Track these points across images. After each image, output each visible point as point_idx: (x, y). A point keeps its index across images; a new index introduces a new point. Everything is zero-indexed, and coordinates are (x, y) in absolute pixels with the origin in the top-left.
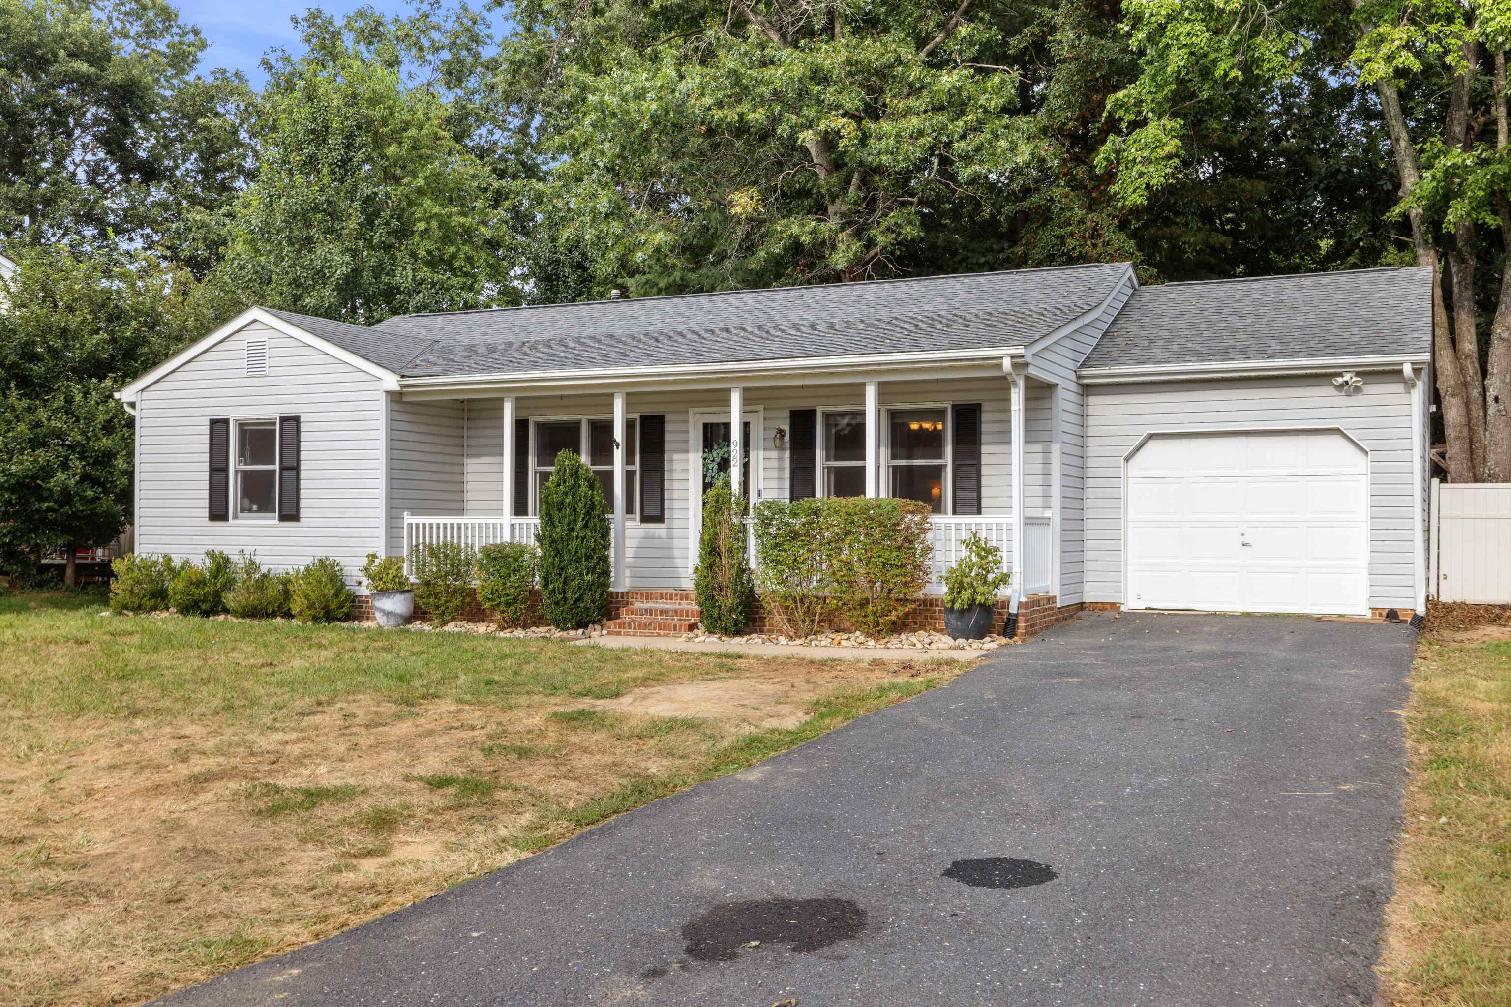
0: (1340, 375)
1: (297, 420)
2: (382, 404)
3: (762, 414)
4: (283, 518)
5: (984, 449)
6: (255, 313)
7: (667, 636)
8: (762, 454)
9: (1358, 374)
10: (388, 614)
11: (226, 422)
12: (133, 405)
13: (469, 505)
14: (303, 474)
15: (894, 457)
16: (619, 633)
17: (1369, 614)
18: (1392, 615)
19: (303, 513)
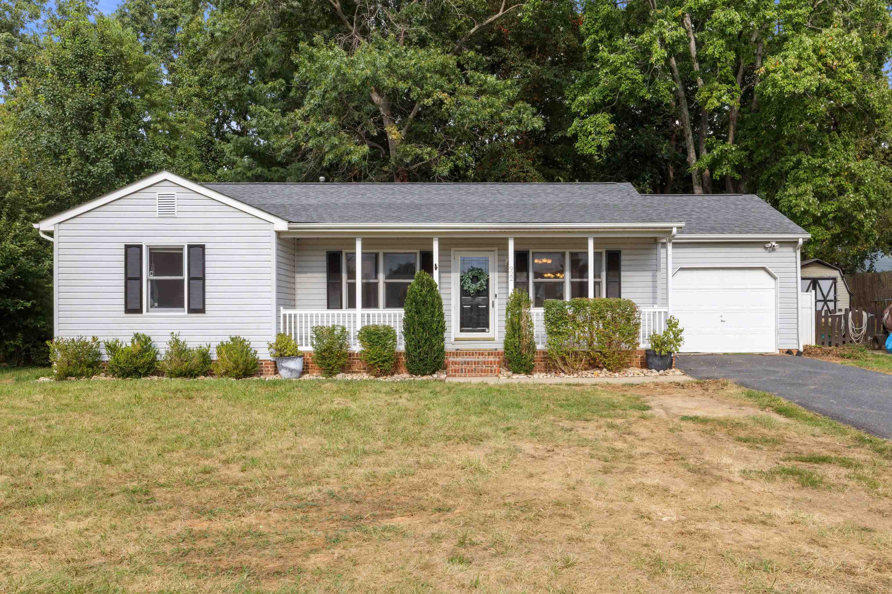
0: (769, 242)
1: (202, 247)
2: (273, 239)
3: (496, 252)
4: (191, 311)
5: (623, 274)
6: (165, 175)
7: (487, 376)
8: (497, 274)
9: (777, 242)
10: (291, 370)
11: (140, 247)
12: (50, 234)
13: (298, 303)
14: (207, 282)
15: (572, 277)
16: (455, 376)
17: (778, 352)
18: (789, 352)
19: (207, 308)
